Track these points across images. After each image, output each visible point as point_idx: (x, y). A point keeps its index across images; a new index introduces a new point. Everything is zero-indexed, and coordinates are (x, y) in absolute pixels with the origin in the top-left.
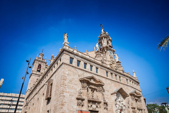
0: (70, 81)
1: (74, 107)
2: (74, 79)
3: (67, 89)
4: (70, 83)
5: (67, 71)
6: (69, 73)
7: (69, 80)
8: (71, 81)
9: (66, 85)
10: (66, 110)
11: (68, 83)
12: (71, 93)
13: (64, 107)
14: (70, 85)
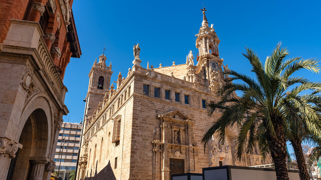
0: (143, 120)
1: (148, 155)
2: (149, 117)
3: (139, 131)
4: (143, 123)
5: (139, 106)
6: (141, 109)
7: (141, 119)
8: (145, 120)
9: (137, 126)
10: (138, 159)
11: (141, 122)
12: (145, 136)
13: (135, 155)
14: (143, 125)
